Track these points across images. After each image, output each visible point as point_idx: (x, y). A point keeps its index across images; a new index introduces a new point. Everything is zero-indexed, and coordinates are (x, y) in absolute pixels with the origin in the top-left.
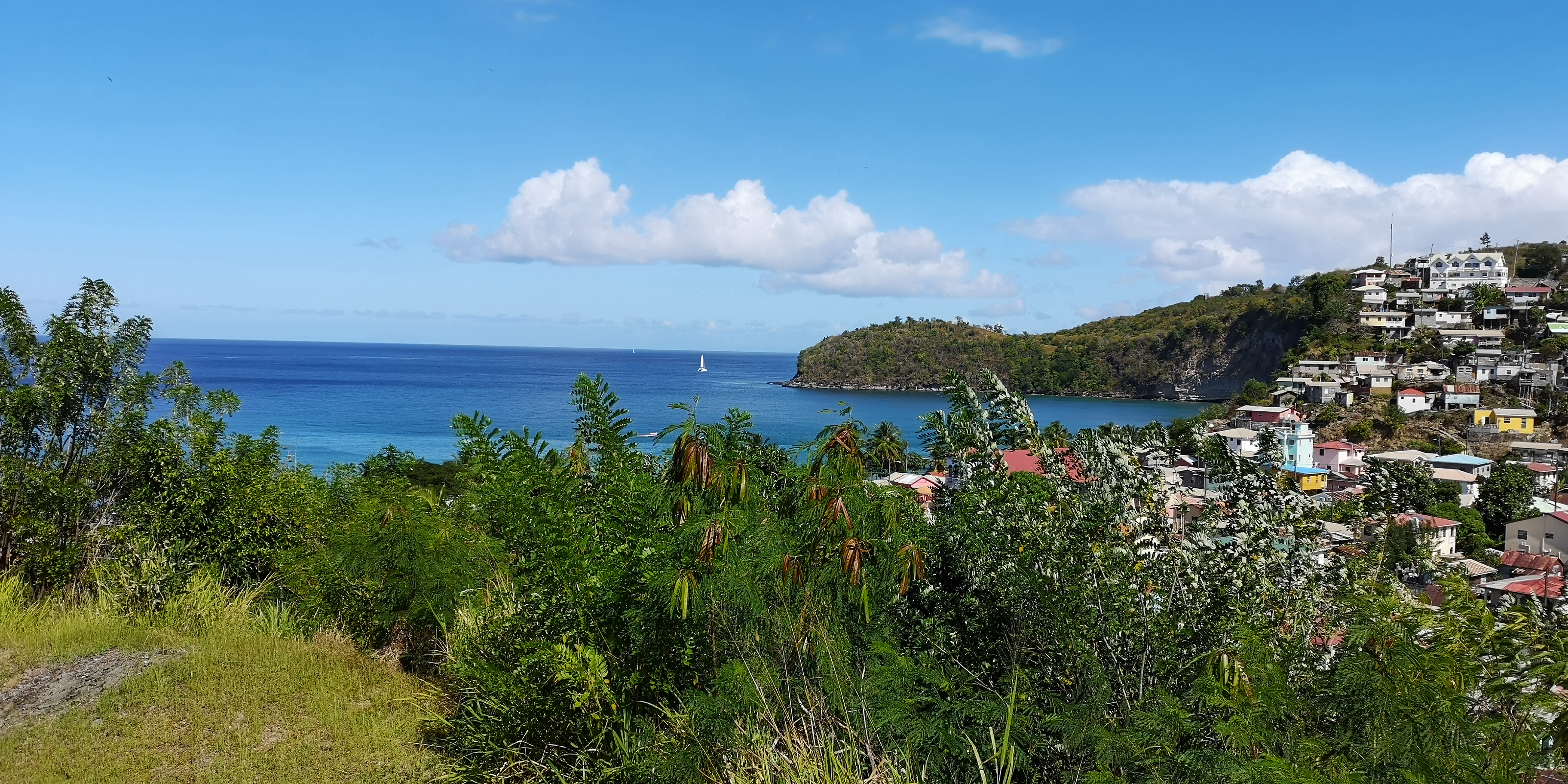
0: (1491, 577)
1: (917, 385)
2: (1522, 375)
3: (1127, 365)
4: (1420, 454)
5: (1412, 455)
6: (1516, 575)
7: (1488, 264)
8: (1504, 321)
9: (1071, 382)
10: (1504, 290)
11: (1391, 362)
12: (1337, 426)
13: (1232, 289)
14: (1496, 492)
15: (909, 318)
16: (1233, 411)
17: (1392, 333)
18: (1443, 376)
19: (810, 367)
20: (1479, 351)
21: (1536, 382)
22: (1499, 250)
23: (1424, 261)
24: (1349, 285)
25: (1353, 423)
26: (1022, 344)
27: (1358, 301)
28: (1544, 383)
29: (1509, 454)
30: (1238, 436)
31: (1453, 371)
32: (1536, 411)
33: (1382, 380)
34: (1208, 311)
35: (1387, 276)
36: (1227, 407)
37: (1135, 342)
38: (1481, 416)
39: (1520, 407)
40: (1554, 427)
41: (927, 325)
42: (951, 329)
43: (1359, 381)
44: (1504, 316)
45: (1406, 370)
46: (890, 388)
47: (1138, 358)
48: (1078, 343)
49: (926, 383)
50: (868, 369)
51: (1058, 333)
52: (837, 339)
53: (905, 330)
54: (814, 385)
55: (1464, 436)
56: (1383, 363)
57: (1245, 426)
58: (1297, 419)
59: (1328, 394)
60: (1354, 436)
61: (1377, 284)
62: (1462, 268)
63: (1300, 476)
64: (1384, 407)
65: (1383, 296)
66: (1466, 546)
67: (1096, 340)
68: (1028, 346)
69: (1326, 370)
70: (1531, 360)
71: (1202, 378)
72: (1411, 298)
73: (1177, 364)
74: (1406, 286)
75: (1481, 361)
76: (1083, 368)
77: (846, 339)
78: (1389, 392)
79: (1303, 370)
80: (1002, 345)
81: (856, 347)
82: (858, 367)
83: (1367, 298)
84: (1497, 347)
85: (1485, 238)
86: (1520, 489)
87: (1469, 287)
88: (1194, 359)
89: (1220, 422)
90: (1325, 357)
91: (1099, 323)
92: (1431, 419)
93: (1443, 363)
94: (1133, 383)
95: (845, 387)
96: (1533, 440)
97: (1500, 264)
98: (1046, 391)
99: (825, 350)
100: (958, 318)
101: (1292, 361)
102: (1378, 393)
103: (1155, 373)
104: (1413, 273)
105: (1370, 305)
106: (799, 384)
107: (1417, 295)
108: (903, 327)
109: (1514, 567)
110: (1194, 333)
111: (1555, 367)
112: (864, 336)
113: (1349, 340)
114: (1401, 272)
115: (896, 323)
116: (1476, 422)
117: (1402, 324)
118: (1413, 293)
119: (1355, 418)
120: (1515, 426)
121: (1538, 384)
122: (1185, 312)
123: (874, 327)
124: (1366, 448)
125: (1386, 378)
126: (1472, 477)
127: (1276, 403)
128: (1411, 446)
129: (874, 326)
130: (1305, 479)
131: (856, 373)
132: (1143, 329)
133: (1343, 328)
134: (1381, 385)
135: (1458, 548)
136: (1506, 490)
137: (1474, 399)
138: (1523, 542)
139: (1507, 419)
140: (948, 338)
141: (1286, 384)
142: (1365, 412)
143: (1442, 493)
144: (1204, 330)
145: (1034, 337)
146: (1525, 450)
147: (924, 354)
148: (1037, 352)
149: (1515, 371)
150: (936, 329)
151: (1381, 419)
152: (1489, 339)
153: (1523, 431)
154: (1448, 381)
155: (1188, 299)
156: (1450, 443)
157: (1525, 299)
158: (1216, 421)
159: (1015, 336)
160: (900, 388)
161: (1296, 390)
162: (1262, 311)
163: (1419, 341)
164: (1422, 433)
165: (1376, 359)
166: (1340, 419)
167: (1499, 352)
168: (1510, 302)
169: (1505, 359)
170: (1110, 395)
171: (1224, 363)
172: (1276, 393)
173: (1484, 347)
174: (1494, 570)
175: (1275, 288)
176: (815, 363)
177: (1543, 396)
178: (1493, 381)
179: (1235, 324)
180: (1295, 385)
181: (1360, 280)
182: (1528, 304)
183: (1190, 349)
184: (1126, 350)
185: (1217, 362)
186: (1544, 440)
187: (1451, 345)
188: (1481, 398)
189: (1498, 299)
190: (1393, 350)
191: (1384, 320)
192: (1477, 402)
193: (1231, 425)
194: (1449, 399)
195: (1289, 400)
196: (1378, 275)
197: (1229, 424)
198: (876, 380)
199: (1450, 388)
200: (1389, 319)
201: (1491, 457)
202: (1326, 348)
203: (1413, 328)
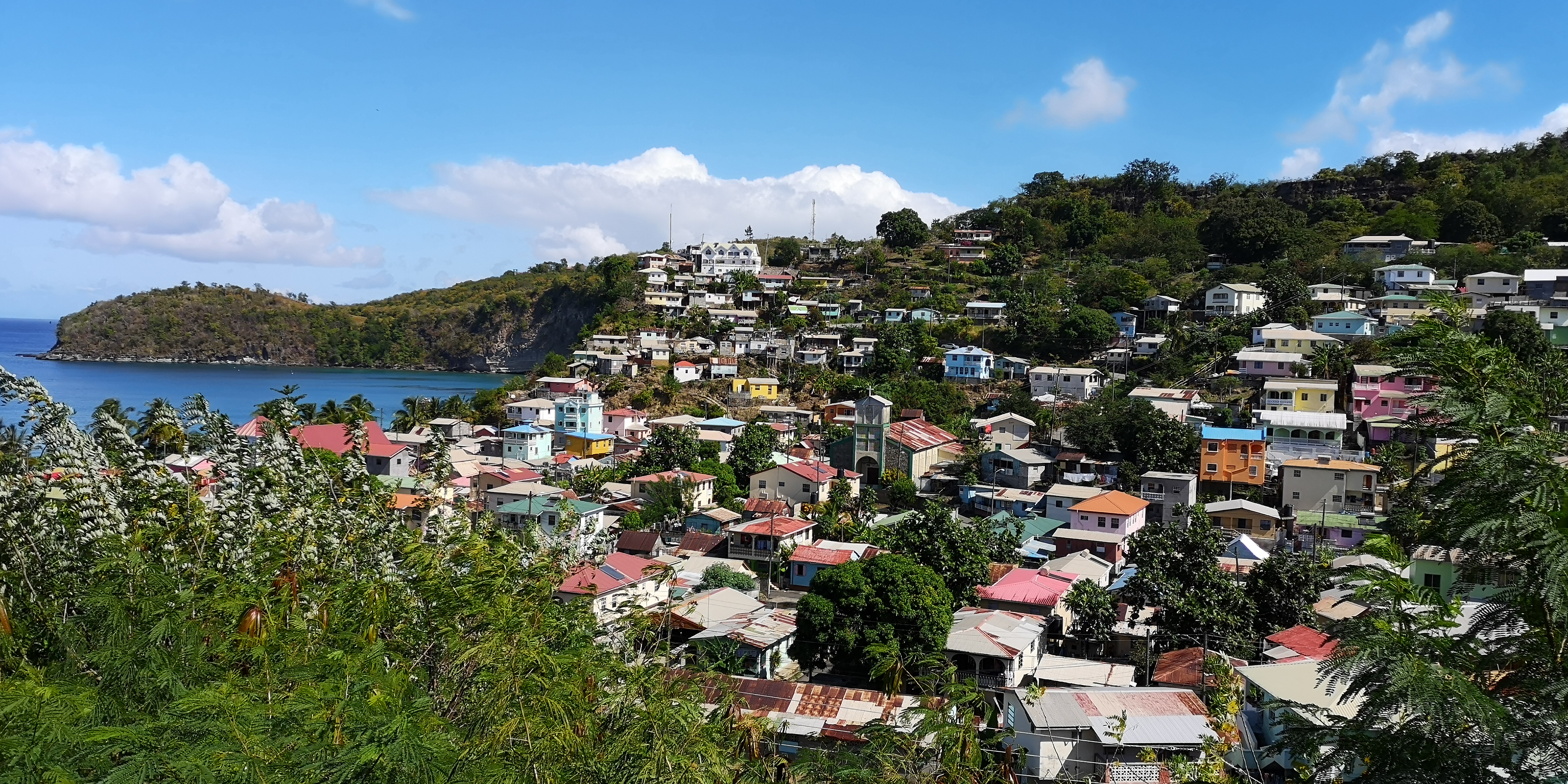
0: (737, 521)
1: (209, 357)
2: (768, 349)
3: (438, 337)
4: (692, 418)
5: (685, 420)
6: (755, 518)
7: (746, 253)
8: (758, 303)
9: (383, 354)
10: (757, 276)
11: (671, 337)
12: (624, 395)
13: (539, 266)
14: (743, 449)
15: (199, 284)
16: (533, 383)
17: (671, 311)
18: (709, 350)
19: (73, 336)
20: (737, 329)
21: (779, 355)
22: (755, 242)
23: (697, 248)
24: (636, 267)
25: (637, 392)
26: (330, 314)
27: (643, 282)
28: (785, 356)
29: (759, 416)
30: (537, 406)
31: (718, 346)
32: (779, 380)
33: (661, 353)
34: (517, 287)
35: (668, 260)
36: (528, 378)
37: (446, 315)
38: (738, 384)
39: (767, 376)
40: (792, 393)
41: (221, 291)
42: (249, 297)
43: (642, 354)
44: (757, 299)
45: (680, 345)
46: (176, 360)
47: (450, 331)
48: (388, 315)
49: (220, 355)
50: (150, 340)
51: (368, 304)
52: (109, 305)
53: (195, 296)
54: (79, 357)
55: (725, 402)
56: (664, 338)
57: (544, 397)
58: (590, 389)
59: (616, 367)
60: (638, 404)
61: (659, 267)
62: (726, 256)
63: (589, 442)
64: (663, 377)
65: (664, 278)
66: (720, 499)
67: (407, 311)
68: (336, 316)
69: (616, 344)
70: (776, 337)
71: (512, 350)
72: (686, 281)
73: (488, 337)
74: (683, 269)
75: (739, 337)
76: (395, 339)
77: (119, 305)
78: (667, 364)
79: (597, 343)
80: (308, 315)
81: (133, 314)
82: (136, 337)
83: (651, 280)
84: (751, 325)
85: (749, 231)
86: (761, 446)
87: (731, 273)
88: (504, 332)
89: (522, 392)
90: (616, 332)
91: (411, 294)
92: (700, 388)
93: (710, 338)
94: (445, 355)
95: (120, 360)
96: (776, 404)
97: (755, 256)
98: (355, 364)
99: (93, 317)
100: (258, 285)
101: (587, 336)
102: (658, 365)
103: (467, 346)
104: (689, 258)
105: (653, 286)
106: (60, 356)
107: (691, 278)
108: (192, 292)
109: (754, 512)
110: (503, 307)
111: (792, 342)
112: (144, 302)
113: (636, 317)
114: (679, 258)
115: (184, 288)
116: (735, 390)
117: (678, 304)
118: (688, 277)
119: (639, 387)
120: (763, 393)
121: (781, 357)
122: (495, 286)
123: (155, 292)
124: (648, 414)
125: (664, 351)
126: (729, 437)
127: (572, 375)
128: (684, 412)
129: (155, 290)
130: (594, 444)
131: (133, 344)
132: (455, 302)
133: (631, 305)
134: (661, 358)
135: (715, 499)
136: (751, 448)
137: (733, 370)
138: (763, 491)
139: (758, 387)
140: (245, 306)
141: (581, 357)
142: (648, 382)
143: (706, 452)
144: (513, 304)
145: (342, 307)
146: (770, 413)
147: (218, 323)
148: (346, 323)
149: (764, 346)
150: (232, 296)
151: (661, 388)
152: (746, 318)
153: (769, 397)
154: (713, 355)
155: (499, 274)
156: (715, 408)
157: (773, 284)
158: (517, 392)
159: (321, 305)
160: (188, 361)
161: (590, 363)
162: (566, 287)
163: (693, 319)
164: (693, 400)
165: (658, 335)
166: (626, 388)
167: (751, 329)
168: (762, 286)
169: (757, 336)
170: (422, 368)
171: (532, 336)
172: (572, 365)
173: (743, 325)
174: (740, 516)
175: (578, 267)
176: (79, 332)
177: (784, 367)
178: (748, 355)
179: (541, 300)
180: (589, 357)
181: (645, 262)
182: (776, 289)
183: (500, 322)
184: (438, 322)
185: (525, 335)
186: (785, 404)
187: (716, 322)
188: (739, 369)
189: (754, 284)
190: (671, 327)
191: (664, 299)
192: (735, 373)
193: (532, 396)
194: (714, 370)
195: (583, 372)
196: (660, 259)
197: (529, 395)
198: (160, 352)
199: (715, 360)
200: (669, 298)
201: (746, 419)
202: (617, 324)
203: (688, 307)
